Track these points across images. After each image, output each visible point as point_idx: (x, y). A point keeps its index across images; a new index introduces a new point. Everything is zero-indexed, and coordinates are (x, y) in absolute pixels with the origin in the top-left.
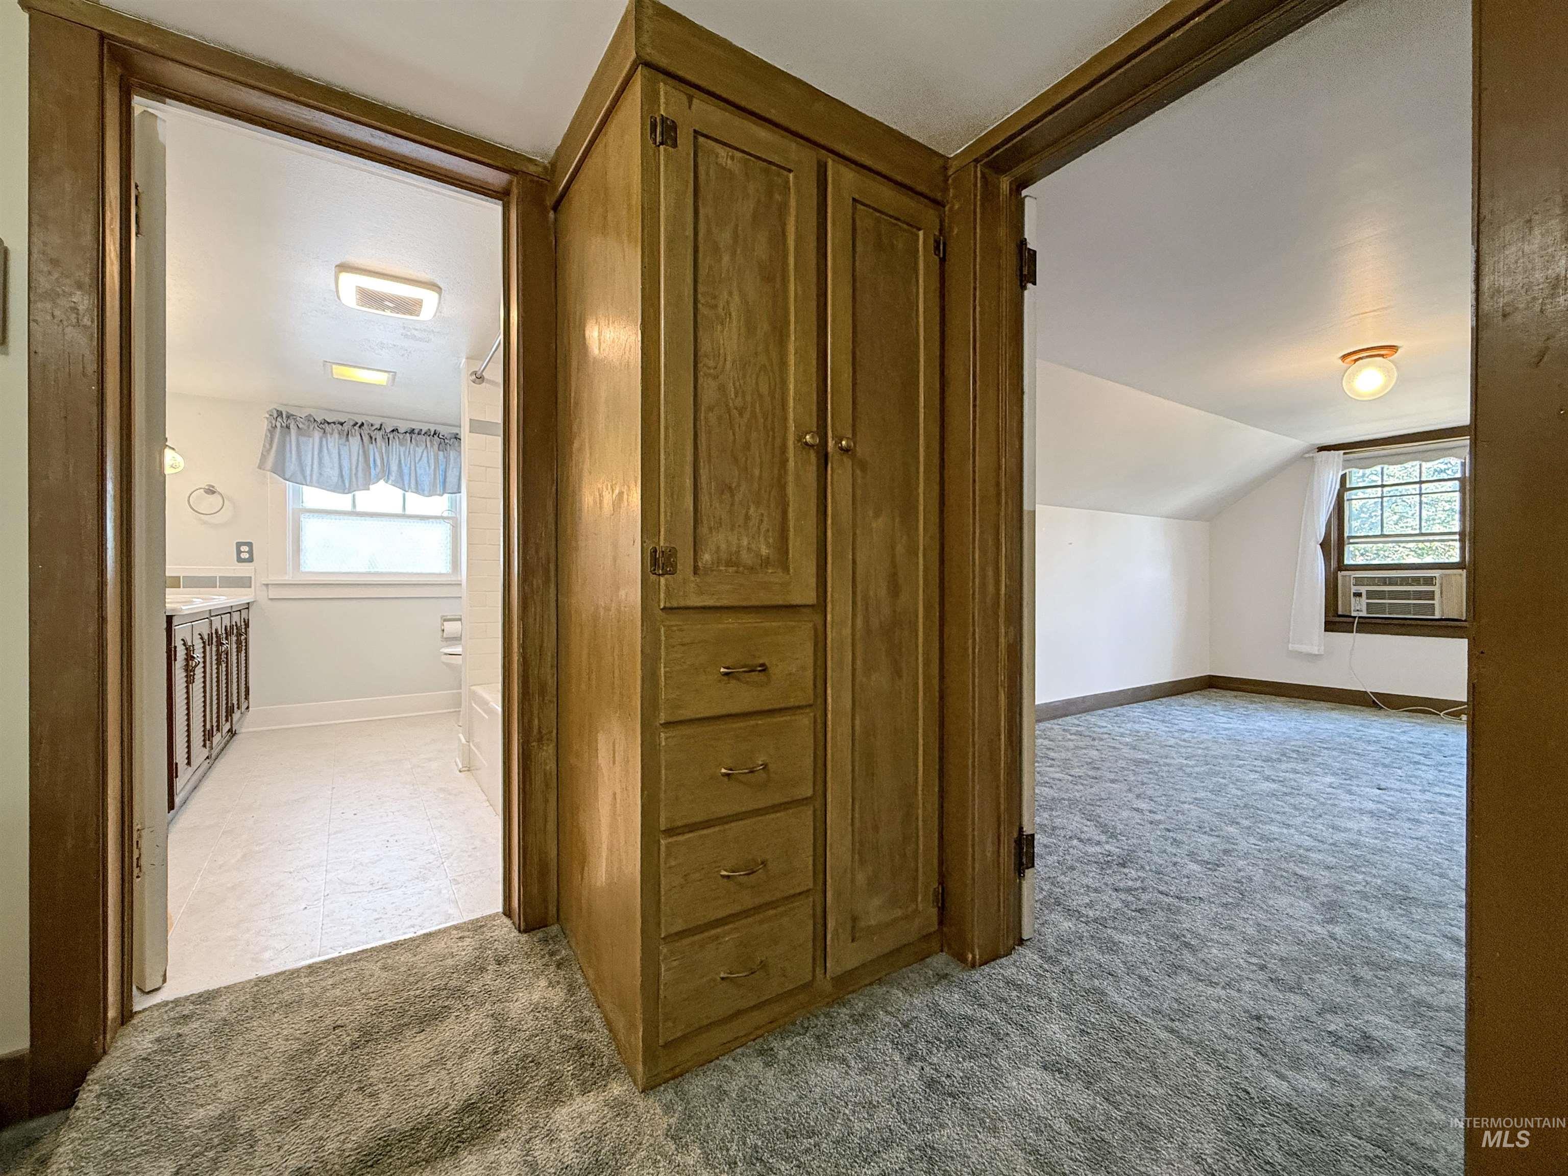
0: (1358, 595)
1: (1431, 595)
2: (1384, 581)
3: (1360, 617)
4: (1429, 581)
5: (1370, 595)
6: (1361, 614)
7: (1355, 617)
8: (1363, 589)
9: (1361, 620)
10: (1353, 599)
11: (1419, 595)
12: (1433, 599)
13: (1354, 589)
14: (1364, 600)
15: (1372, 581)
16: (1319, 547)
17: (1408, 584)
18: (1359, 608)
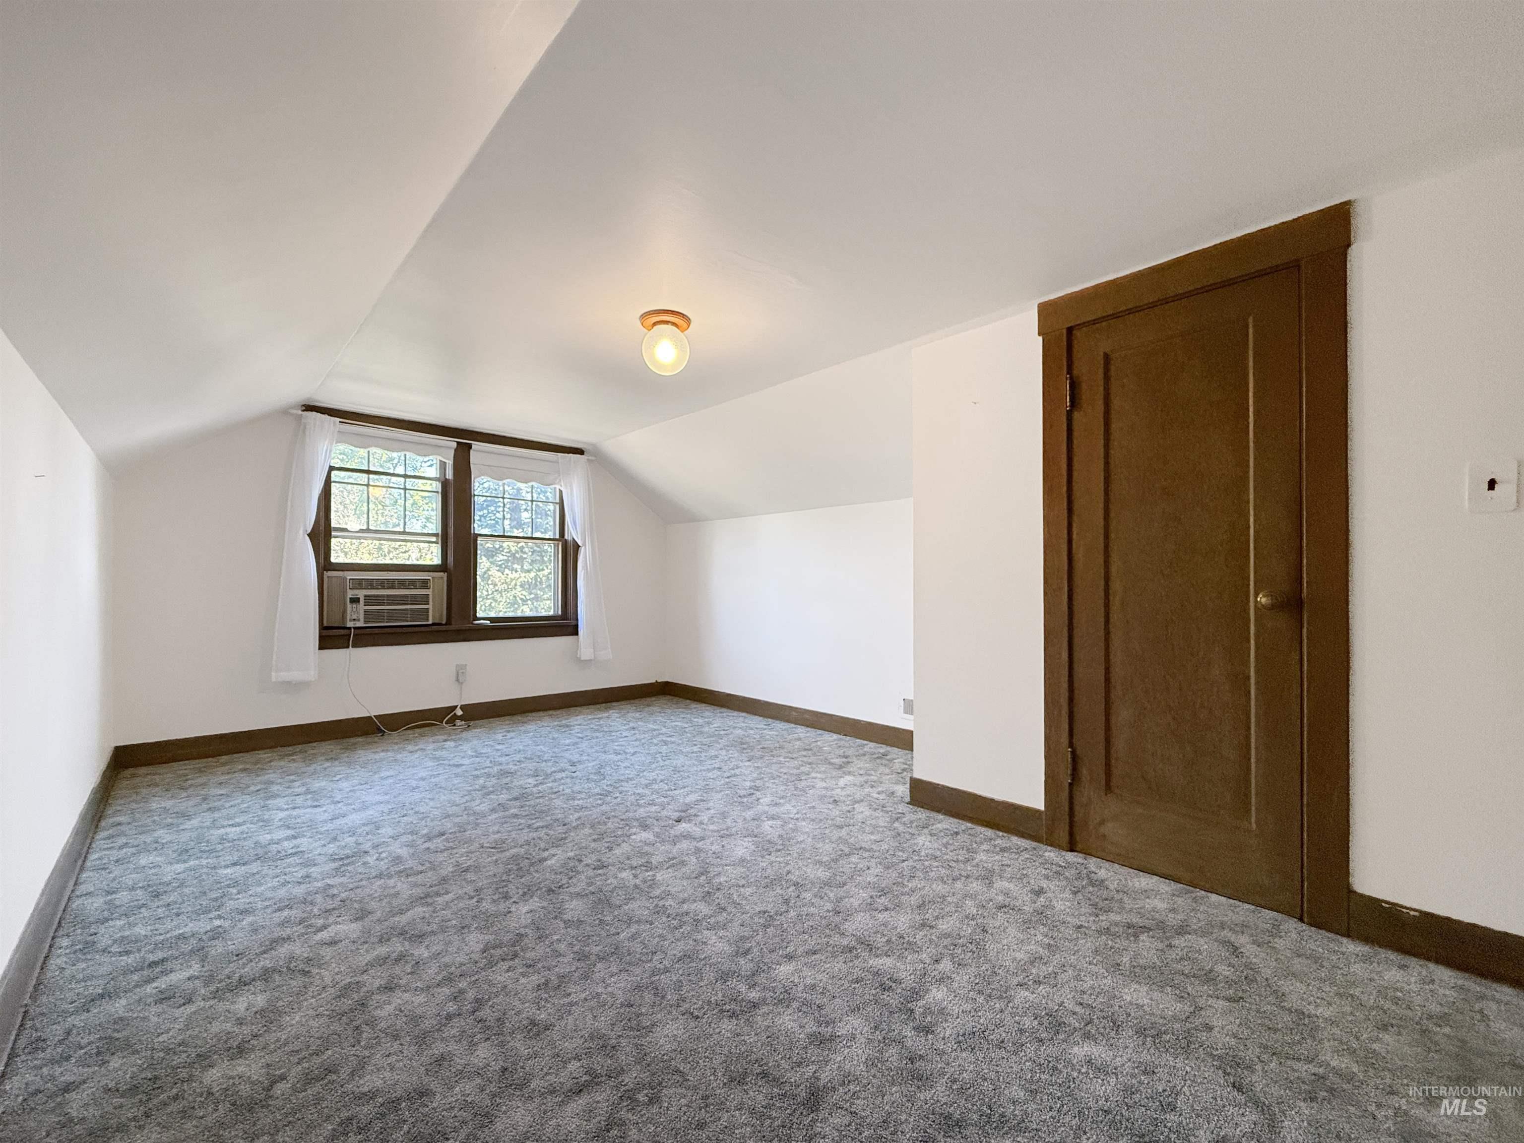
0: (355, 600)
1: (425, 599)
2: (382, 584)
3: (355, 628)
4: (425, 584)
5: (369, 600)
6: (359, 624)
7: (350, 628)
8: (361, 594)
9: (358, 631)
10: (349, 606)
11: (415, 600)
12: (428, 604)
13: (350, 594)
14: (362, 607)
15: (371, 584)
16: (307, 538)
17: (406, 588)
18: (356, 617)
